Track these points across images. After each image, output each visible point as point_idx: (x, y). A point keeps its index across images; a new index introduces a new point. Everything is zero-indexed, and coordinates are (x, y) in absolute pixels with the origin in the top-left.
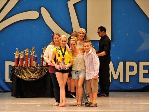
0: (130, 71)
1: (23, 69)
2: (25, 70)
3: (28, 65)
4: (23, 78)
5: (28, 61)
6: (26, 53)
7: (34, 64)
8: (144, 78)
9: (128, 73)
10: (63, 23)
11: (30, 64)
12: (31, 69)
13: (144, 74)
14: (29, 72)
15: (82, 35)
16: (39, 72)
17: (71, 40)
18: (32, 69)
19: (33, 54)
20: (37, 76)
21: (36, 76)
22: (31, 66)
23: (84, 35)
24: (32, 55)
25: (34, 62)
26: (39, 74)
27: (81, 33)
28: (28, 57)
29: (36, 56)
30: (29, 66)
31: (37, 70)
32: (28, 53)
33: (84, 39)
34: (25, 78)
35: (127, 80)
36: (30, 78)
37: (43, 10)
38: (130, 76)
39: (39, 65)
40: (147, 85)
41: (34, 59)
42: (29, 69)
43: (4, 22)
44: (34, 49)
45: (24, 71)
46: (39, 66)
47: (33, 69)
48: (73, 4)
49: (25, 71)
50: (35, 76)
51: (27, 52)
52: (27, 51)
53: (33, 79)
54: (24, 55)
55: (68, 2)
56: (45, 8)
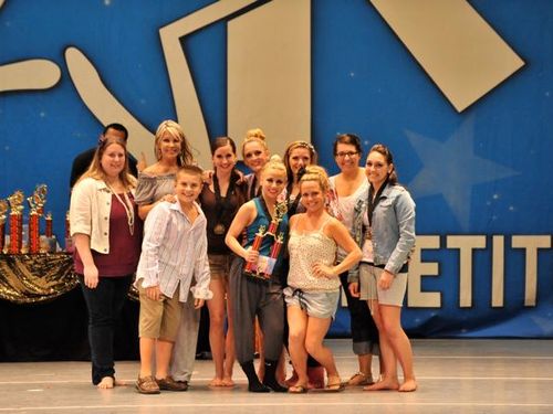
1: (4, 263)
2: (9, 265)
3: (20, 247)
4: (4, 292)
5: (21, 236)
6: (13, 205)
7: (43, 245)
8: (423, 290)
10: (143, 101)
11: (30, 243)
12: (31, 262)
13: (423, 278)
14: (26, 272)
15: (171, 144)
16: (61, 273)
17: (305, 177)
18: (36, 263)
19: (38, 212)
20: (53, 287)
21: (49, 289)
22: (30, 250)
24: (34, 213)
25: (43, 237)
26: (60, 281)
27: (167, 140)
28: (21, 220)
29: (49, 218)
30: (23, 251)
31: (54, 266)
32: (22, 207)
33: (178, 158)
34: (10, 295)
36: (27, 294)
37: (74, 57)
39: (59, 249)
40: (433, 314)
41: (44, 228)
42: (23, 260)
44: (43, 192)
45: (6, 267)
46: (60, 253)
47: (39, 264)
48: (180, 39)
49: (11, 268)
50: (47, 286)
51: (18, 205)
52: (15, 198)
53: (39, 296)
54: (7, 214)
55: (162, 32)
56: (80, 50)
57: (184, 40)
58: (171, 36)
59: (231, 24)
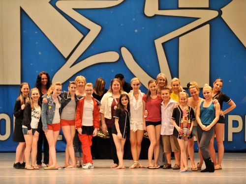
0: (233, 127)
9: (232, 130)
10: (148, 66)
17: (190, 87)
23: (165, 82)
27: (161, 80)
35: (230, 139)
37: (124, 51)
38: (233, 133)
43: (78, 64)
48: (162, 44)
55: (156, 41)
56: (126, 48)
57: (163, 44)
58: (158, 43)
59: (180, 38)
